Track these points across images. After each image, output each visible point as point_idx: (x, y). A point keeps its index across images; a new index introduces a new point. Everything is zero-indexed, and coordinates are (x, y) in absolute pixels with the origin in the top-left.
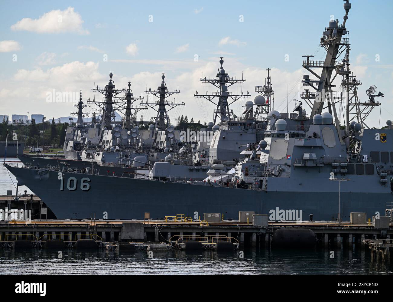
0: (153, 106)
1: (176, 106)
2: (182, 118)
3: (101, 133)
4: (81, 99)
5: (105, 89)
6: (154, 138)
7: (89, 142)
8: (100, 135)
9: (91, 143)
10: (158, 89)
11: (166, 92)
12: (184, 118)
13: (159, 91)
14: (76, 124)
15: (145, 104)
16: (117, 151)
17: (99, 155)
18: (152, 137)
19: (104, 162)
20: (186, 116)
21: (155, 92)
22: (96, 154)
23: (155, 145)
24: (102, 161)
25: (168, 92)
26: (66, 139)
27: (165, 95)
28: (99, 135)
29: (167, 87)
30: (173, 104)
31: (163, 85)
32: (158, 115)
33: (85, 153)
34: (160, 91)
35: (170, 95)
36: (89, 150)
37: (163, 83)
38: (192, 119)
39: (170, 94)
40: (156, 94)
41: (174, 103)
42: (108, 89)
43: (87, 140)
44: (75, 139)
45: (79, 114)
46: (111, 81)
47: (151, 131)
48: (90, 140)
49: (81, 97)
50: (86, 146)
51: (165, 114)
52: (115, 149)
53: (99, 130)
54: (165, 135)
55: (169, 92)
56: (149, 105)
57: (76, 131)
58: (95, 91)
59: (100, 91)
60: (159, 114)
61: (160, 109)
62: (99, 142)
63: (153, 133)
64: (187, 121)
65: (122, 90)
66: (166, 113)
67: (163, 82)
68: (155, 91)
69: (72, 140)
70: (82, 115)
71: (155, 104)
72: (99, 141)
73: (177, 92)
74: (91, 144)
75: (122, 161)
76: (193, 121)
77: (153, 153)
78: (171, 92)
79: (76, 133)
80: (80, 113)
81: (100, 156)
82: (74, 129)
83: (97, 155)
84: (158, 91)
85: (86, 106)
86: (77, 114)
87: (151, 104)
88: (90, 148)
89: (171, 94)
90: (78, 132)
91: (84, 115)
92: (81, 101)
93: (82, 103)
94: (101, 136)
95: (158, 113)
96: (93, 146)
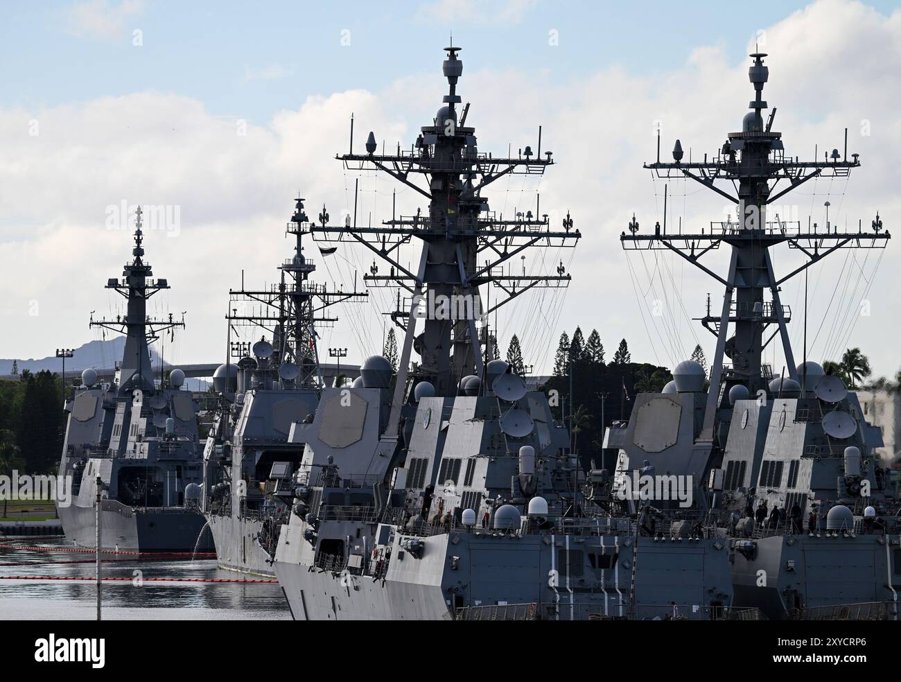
0: (696, 253)
1: (838, 246)
2: (576, 340)
3: (395, 416)
4: (139, 252)
5: (417, 153)
6: (707, 438)
7: (328, 472)
8: (393, 429)
9: (339, 479)
10: (727, 149)
11: (777, 166)
12: (586, 342)
13: (733, 157)
14: (118, 375)
15: (651, 238)
16: (539, 525)
17: (419, 551)
18: (697, 435)
19: (460, 601)
20: (595, 332)
21: (706, 165)
22: (395, 548)
23: (719, 485)
24: (447, 590)
25: (785, 166)
26: (70, 447)
27: (771, 182)
28: (382, 430)
29: (779, 135)
30: (815, 236)
31: (753, 121)
32: (728, 301)
33: (308, 536)
34: (738, 157)
35: (796, 182)
36: (331, 516)
37: (758, 111)
38: (624, 344)
39: (797, 174)
40: (716, 176)
41: (822, 230)
42: (432, 151)
43: (308, 456)
44: (114, 445)
45: (129, 326)
46: (452, 105)
47: (689, 400)
48: (331, 460)
49: (139, 241)
50: (308, 496)
51: (767, 295)
52: (525, 512)
53: (382, 396)
54: (803, 426)
55: (791, 165)
56: (675, 243)
57: (121, 409)
58: (356, 164)
59: (389, 165)
60: (734, 297)
61: (738, 266)
62: (389, 472)
63: (700, 410)
64: (601, 358)
65: (515, 156)
66: (775, 292)
67: (759, 105)
68: (709, 161)
69: (102, 451)
70: (147, 332)
71: (711, 237)
72: (387, 462)
73: (841, 164)
74: (341, 484)
75: (576, 591)
76: (626, 352)
77: (747, 534)
78: (805, 165)
79: (119, 420)
80: (136, 321)
81: (426, 559)
82: (109, 397)
83: (408, 555)
84: (728, 158)
85: (162, 284)
86: (119, 327)
87: (686, 237)
88: (338, 509)
89: (807, 178)
90: (128, 415)
91: (155, 327)
92: (138, 261)
93: (147, 271)
94: (400, 433)
95: (729, 292)
96: (352, 495)
